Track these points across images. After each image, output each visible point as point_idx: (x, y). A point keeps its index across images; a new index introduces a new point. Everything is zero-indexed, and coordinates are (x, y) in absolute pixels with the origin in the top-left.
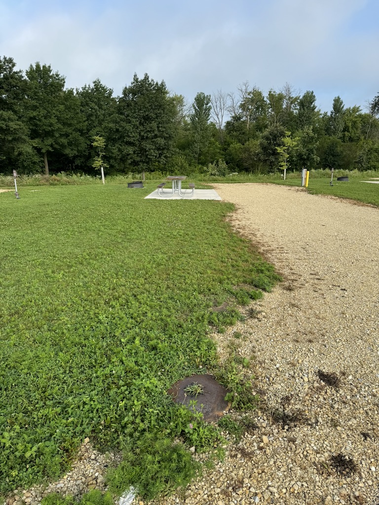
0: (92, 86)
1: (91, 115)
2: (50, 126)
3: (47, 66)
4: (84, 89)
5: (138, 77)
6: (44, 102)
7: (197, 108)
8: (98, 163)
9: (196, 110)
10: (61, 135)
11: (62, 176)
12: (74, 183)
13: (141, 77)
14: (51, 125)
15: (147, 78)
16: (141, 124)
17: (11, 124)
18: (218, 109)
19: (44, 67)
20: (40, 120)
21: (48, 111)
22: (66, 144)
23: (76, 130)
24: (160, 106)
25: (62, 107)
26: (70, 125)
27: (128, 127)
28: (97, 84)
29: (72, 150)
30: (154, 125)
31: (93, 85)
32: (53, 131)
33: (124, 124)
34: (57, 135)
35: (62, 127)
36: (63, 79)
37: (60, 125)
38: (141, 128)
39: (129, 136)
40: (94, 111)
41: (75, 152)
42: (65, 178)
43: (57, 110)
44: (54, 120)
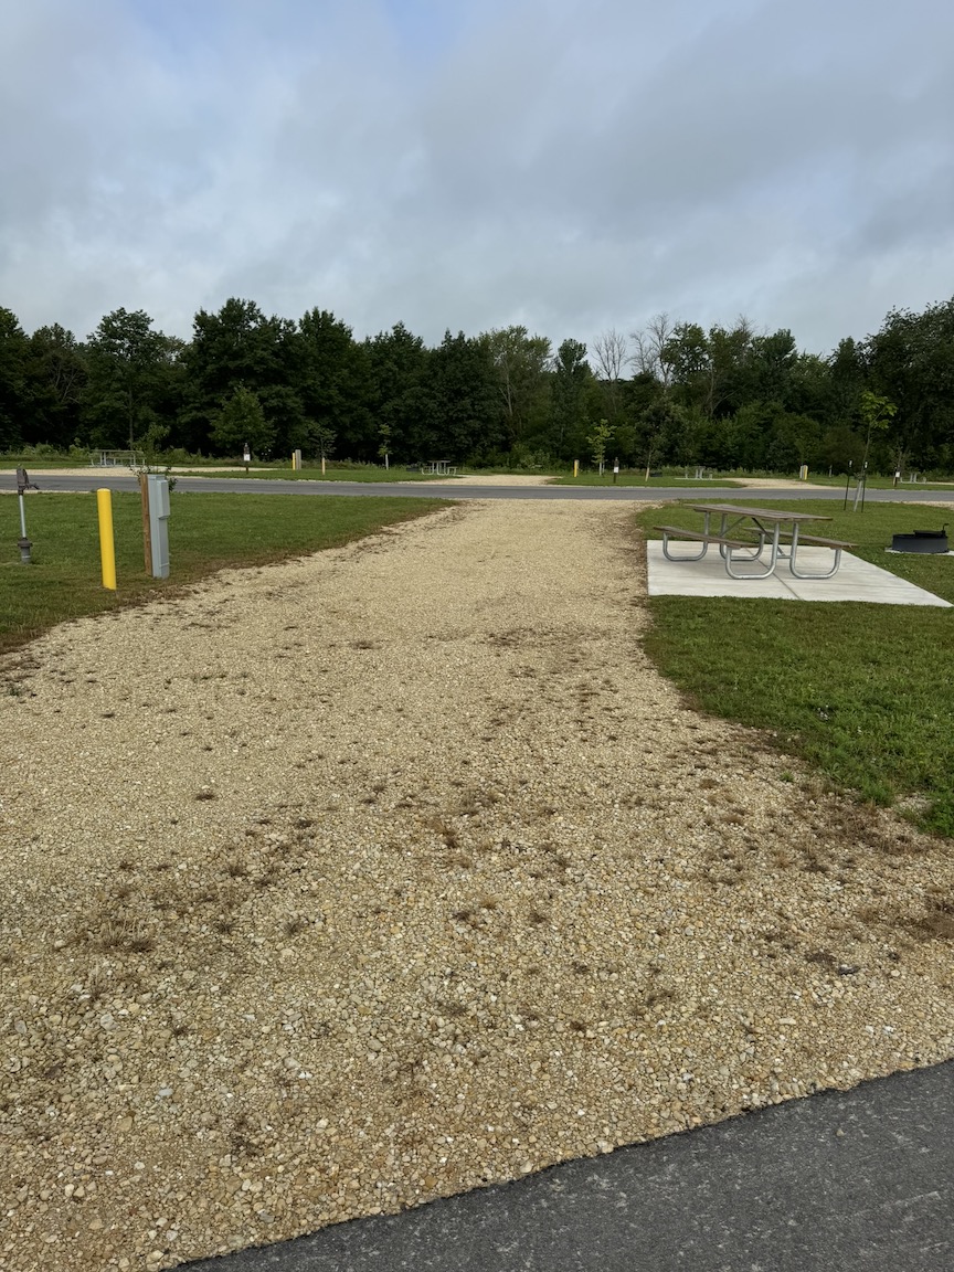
0: (391, 333)
1: (387, 380)
2: (328, 400)
3: (329, 313)
4: (378, 338)
5: (451, 334)
6: (322, 365)
7: (562, 364)
8: (384, 451)
9: (560, 367)
10: (342, 412)
11: (348, 462)
12: (360, 468)
13: (455, 336)
14: (330, 398)
15: (461, 337)
16: (450, 400)
17: (289, 402)
18: (611, 362)
19: (324, 313)
20: (315, 391)
21: (326, 377)
22: (348, 424)
23: (363, 404)
24: (478, 376)
25: (345, 372)
26: (355, 397)
27: (432, 405)
28: (399, 330)
29: (356, 433)
30: (467, 402)
31: (393, 331)
32: (331, 405)
33: (425, 400)
34: (337, 412)
35: (344, 400)
36: (350, 331)
37: (341, 398)
38: (450, 405)
39: (431, 417)
40: (390, 373)
41: (360, 436)
42: (351, 464)
43: (338, 377)
44: (334, 392)
